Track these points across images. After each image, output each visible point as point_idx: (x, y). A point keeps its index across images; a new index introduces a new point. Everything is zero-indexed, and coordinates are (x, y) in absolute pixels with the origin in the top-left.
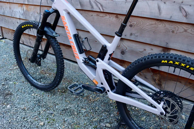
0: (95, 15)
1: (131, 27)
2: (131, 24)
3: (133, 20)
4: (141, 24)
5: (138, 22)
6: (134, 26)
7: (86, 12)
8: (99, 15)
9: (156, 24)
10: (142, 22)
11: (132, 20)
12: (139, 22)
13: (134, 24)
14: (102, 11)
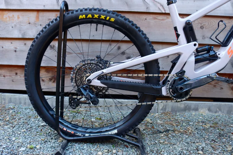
0: (151, 18)
1: (202, 29)
2: (202, 25)
3: (204, 21)
4: (214, 24)
5: (209, 22)
6: (206, 27)
7: (134, 16)
8: (156, 19)
9: (229, 23)
10: (214, 22)
11: (202, 21)
12: (211, 22)
13: (205, 25)
14: (164, 12)
